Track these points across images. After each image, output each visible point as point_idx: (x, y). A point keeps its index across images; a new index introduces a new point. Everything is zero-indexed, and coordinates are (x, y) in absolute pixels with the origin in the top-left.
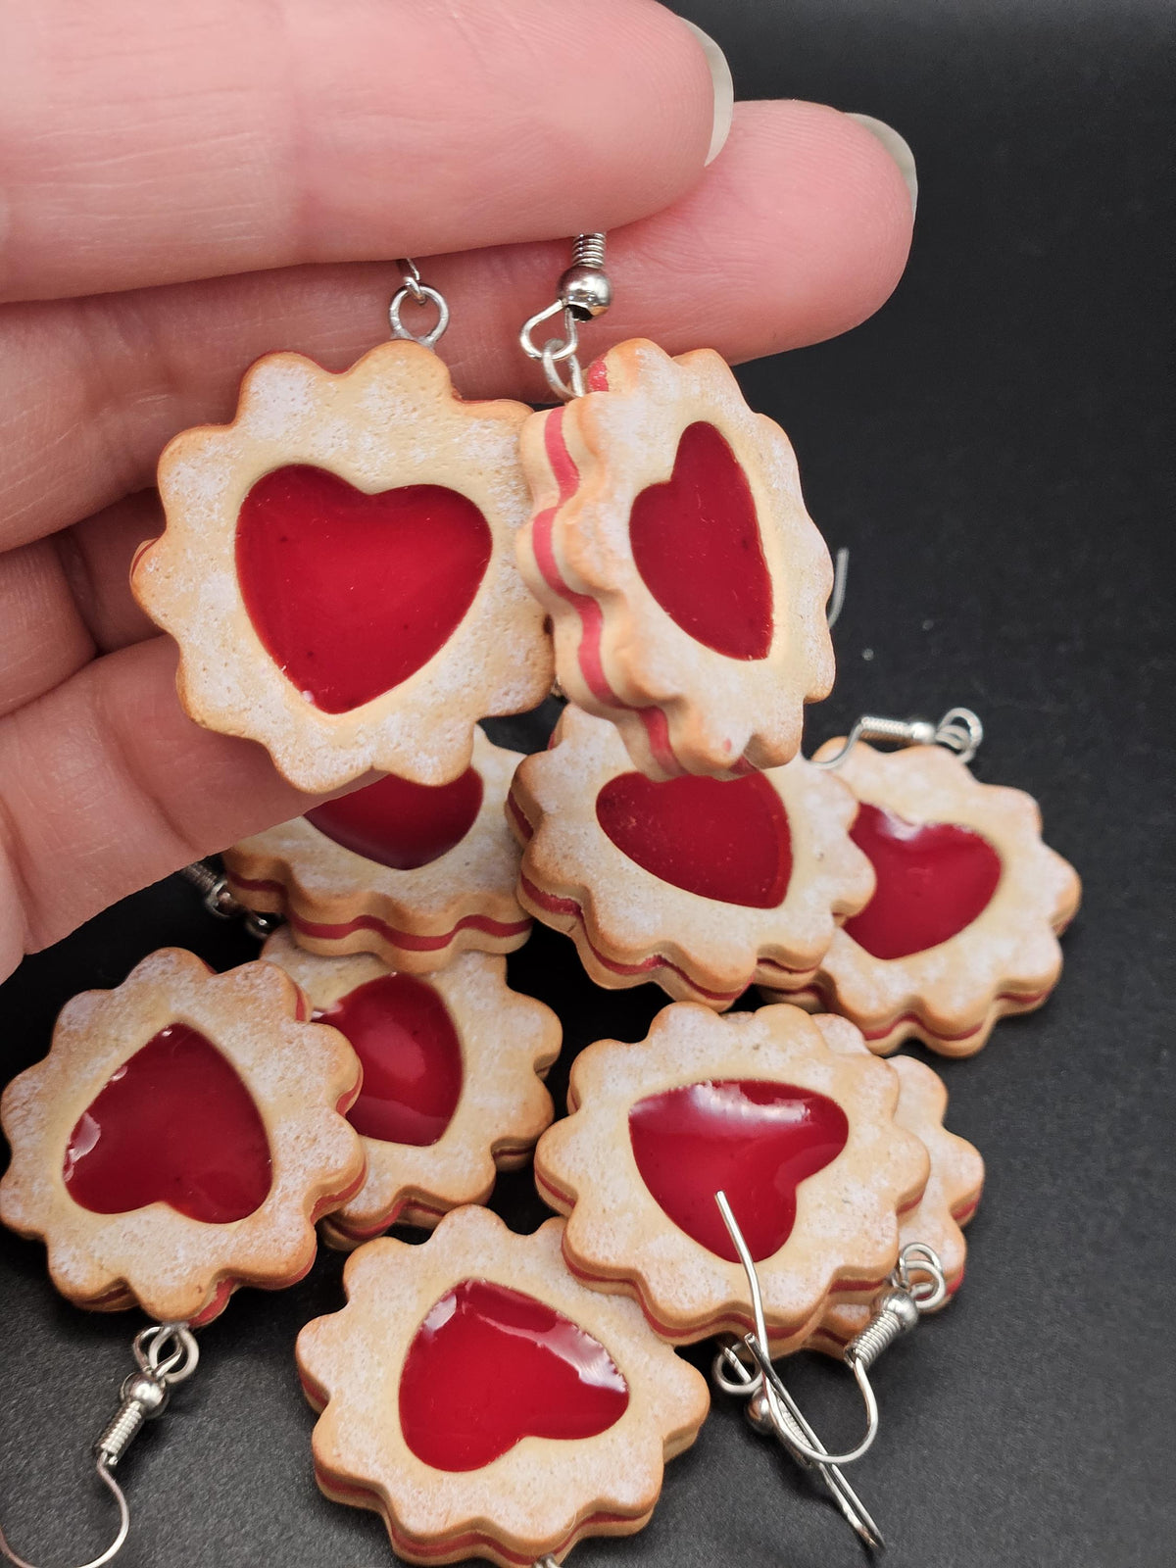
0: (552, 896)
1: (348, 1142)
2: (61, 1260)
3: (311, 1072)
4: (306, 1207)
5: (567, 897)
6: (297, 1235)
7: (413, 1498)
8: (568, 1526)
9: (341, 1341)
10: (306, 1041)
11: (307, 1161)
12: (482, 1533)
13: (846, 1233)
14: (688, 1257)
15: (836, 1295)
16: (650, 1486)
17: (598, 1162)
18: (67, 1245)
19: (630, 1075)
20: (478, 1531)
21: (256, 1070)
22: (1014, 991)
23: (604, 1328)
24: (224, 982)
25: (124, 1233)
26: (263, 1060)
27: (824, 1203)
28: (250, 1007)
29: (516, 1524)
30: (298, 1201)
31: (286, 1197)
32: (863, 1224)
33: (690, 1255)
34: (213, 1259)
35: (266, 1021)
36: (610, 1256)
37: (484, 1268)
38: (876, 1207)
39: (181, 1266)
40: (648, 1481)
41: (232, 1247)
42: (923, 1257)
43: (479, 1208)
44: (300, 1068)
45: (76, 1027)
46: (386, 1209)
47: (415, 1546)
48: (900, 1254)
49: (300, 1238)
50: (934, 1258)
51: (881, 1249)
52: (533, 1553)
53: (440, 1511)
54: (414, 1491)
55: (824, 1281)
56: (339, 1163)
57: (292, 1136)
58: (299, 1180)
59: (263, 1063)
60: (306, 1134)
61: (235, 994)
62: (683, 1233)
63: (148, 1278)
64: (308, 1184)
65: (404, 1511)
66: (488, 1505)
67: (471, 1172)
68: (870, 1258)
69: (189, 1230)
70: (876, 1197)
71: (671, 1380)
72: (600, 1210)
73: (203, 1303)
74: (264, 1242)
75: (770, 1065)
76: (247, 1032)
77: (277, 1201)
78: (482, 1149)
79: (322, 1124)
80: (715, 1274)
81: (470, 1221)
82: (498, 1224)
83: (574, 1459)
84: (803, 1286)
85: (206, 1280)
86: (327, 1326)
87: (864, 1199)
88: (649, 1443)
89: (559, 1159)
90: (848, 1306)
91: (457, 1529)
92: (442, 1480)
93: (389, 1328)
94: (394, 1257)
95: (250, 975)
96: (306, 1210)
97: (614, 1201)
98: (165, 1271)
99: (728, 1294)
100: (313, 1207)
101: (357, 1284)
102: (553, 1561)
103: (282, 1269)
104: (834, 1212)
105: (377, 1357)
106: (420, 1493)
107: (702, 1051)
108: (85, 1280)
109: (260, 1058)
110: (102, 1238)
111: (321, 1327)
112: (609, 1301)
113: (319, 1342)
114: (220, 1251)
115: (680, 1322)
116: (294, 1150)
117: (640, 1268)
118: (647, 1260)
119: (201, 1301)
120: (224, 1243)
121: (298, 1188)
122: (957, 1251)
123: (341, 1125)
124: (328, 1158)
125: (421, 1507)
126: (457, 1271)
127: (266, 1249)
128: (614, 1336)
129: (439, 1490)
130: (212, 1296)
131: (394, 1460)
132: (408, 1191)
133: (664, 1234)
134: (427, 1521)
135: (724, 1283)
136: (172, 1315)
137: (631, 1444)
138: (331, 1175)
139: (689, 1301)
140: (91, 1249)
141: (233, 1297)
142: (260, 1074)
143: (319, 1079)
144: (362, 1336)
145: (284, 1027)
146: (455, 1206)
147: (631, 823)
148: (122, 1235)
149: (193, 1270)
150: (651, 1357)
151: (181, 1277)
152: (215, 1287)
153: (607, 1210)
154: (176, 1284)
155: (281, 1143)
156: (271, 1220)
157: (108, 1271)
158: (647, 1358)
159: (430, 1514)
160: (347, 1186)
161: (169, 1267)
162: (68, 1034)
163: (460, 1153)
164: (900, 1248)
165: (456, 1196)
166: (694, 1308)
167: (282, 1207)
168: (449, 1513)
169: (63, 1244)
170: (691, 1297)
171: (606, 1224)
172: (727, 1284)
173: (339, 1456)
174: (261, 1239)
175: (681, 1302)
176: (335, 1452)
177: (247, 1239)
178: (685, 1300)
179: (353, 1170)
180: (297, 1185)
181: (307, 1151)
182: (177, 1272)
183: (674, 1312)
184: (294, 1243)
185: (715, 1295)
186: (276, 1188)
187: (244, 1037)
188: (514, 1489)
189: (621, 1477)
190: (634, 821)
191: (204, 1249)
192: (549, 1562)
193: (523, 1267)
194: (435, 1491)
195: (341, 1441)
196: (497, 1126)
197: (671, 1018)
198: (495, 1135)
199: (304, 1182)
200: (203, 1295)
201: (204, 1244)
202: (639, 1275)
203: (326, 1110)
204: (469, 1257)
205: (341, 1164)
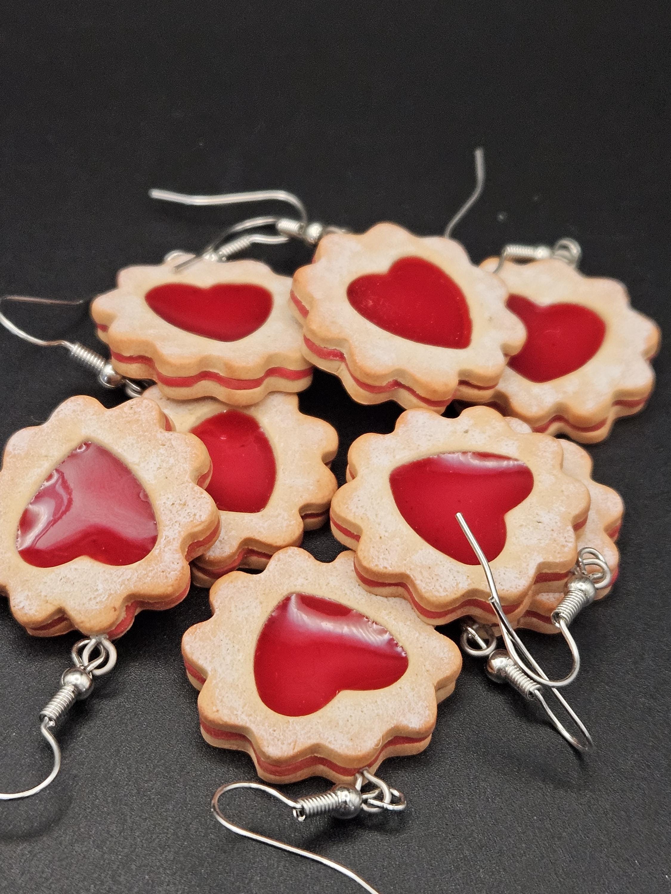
0: (325, 347)
1: (207, 503)
2: (19, 600)
3: (179, 462)
4: (182, 548)
5: (334, 348)
6: (178, 567)
7: (270, 735)
8: (377, 745)
9: (212, 638)
10: (174, 443)
11: (180, 518)
12: (319, 756)
13: (542, 541)
14: (440, 563)
15: (539, 585)
16: (429, 715)
17: (373, 508)
18: (22, 590)
19: (387, 453)
20: (316, 755)
21: (142, 465)
22: (625, 399)
23: (386, 618)
24: (116, 413)
25: (60, 577)
26: (146, 458)
27: (524, 524)
28: (135, 426)
29: (342, 746)
30: (177, 545)
31: (169, 542)
32: (552, 535)
33: (441, 562)
34: (122, 588)
35: (146, 434)
36: (388, 566)
37: (302, 585)
38: (559, 524)
39: (101, 595)
40: (427, 712)
41: (135, 578)
42: (592, 556)
43: (296, 548)
44: (172, 460)
45: (19, 451)
46: (234, 554)
47: (274, 769)
48: (579, 554)
49: (179, 568)
50: (601, 557)
51: (566, 549)
52: (356, 766)
53: (289, 742)
54: (271, 730)
55: (531, 572)
56: (202, 517)
57: (169, 503)
58: (176, 531)
59: (146, 460)
60: (179, 501)
61: (124, 419)
62: (434, 549)
63: (79, 605)
64: (182, 533)
65: (265, 743)
66: (322, 735)
67: (287, 527)
68: (559, 556)
69: (104, 572)
70: (558, 518)
71: (435, 647)
72: (378, 538)
73: (117, 619)
74: (156, 573)
75: (477, 442)
76: (134, 442)
77: (162, 546)
78: (293, 511)
79: (189, 494)
80: (458, 572)
81: (290, 556)
82: (309, 557)
83: (376, 702)
84: (518, 576)
85: (118, 603)
86: (201, 630)
87: (551, 519)
88: (425, 688)
89: (347, 507)
90: (546, 593)
91: (302, 753)
92: (289, 722)
93: (243, 628)
94: (242, 583)
95: (133, 407)
96: (183, 551)
97: (386, 532)
98: (90, 599)
99: (469, 585)
100: (187, 550)
101: (219, 602)
102: (368, 772)
103: (170, 590)
104: (531, 529)
105: (237, 647)
106: (274, 731)
107: (431, 436)
108: (36, 611)
109: (144, 457)
110: (46, 583)
111: (198, 630)
112: (388, 601)
113: (197, 640)
114: (126, 582)
115: (438, 606)
116: (171, 512)
117: (408, 572)
118: (412, 567)
119: (115, 617)
120: (128, 577)
121: (176, 536)
122: (614, 555)
123: (202, 493)
124: (195, 515)
125: (276, 740)
126: (285, 588)
127: (157, 578)
128: (394, 622)
129: (287, 728)
130: (123, 615)
131: (255, 712)
132: (248, 541)
133: (422, 549)
134: (282, 748)
135: (465, 578)
136: (97, 629)
137: (413, 689)
138: (196, 526)
139: (443, 591)
140: (39, 591)
141: (136, 617)
142: (144, 467)
143: (185, 465)
144: (225, 634)
145: (159, 436)
146: (279, 548)
147: (370, 303)
148: (59, 579)
149: (109, 597)
150: (420, 634)
151: (101, 602)
152: (125, 609)
153: (383, 537)
154: (98, 607)
155: (162, 509)
156: (159, 558)
157: (51, 604)
158: (417, 635)
159: (283, 744)
160: (208, 533)
161: (93, 596)
162: (15, 456)
163: (279, 514)
164: (579, 549)
165: (279, 542)
166: (447, 595)
167: (166, 549)
168: (296, 742)
169: (20, 590)
170: (445, 588)
171: (383, 546)
172: (467, 579)
173: (218, 711)
174: (153, 572)
175: (438, 592)
176: (215, 709)
177: (144, 572)
178: (441, 590)
179: (212, 521)
180: (175, 534)
181: (179, 512)
182: (98, 600)
183: (435, 599)
184: (176, 572)
185: (460, 586)
186: (162, 538)
187: (132, 444)
188: (338, 724)
189: (409, 711)
190: (371, 302)
191: (115, 582)
192: (365, 773)
193: (328, 584)
194: (285, 729)
195: (218, 702)
196: (301, 497)
197: (409, 417)
198: (302, 502)
199: (179, 532)
200: (117, 613)
201: (115, 580)
202: (407, 577)
203: (191, 484)
204: (292, 579)
205: (204, 518)
